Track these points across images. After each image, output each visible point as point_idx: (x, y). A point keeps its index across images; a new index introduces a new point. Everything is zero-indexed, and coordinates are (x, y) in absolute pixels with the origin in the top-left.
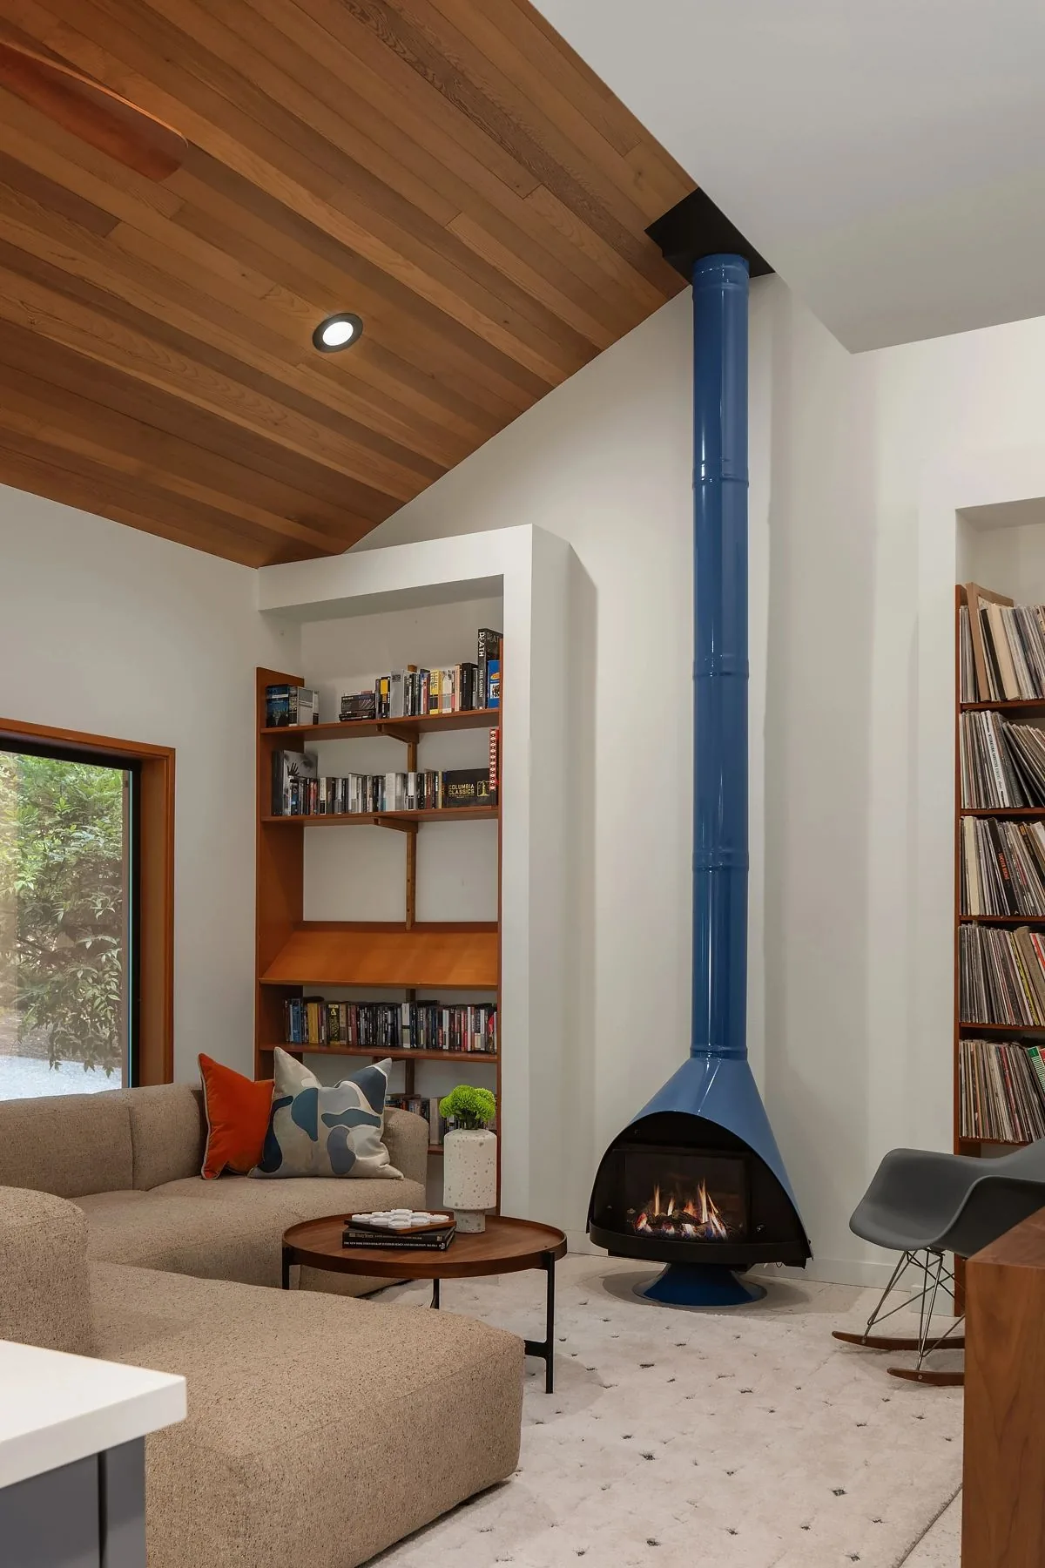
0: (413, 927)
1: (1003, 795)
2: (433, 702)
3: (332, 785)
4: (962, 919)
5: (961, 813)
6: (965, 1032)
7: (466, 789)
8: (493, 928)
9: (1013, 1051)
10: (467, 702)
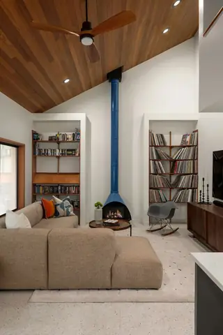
0: (59, 174)
1: (155, 158)
2: (67, 139)
3: (45, 150)
4: (150, 173)
5: (150, 160)
6: (150, 188)
7: (70, 152)
8: (79, 174)
9: (157, 191)
10: (73, 139)
